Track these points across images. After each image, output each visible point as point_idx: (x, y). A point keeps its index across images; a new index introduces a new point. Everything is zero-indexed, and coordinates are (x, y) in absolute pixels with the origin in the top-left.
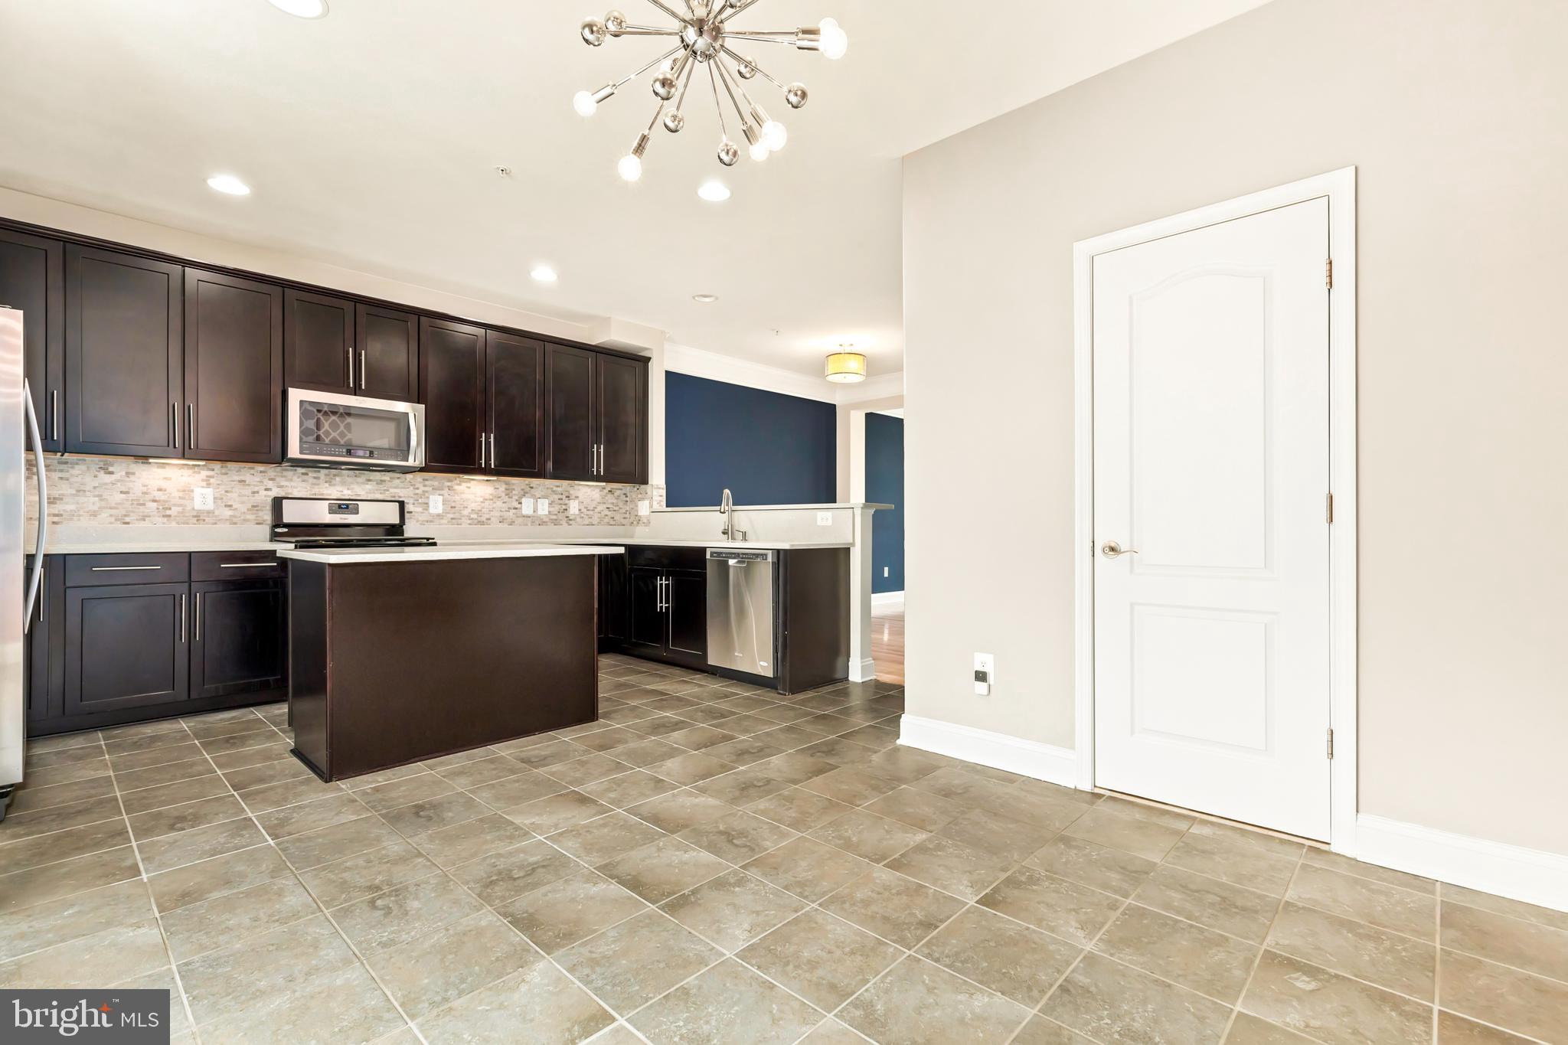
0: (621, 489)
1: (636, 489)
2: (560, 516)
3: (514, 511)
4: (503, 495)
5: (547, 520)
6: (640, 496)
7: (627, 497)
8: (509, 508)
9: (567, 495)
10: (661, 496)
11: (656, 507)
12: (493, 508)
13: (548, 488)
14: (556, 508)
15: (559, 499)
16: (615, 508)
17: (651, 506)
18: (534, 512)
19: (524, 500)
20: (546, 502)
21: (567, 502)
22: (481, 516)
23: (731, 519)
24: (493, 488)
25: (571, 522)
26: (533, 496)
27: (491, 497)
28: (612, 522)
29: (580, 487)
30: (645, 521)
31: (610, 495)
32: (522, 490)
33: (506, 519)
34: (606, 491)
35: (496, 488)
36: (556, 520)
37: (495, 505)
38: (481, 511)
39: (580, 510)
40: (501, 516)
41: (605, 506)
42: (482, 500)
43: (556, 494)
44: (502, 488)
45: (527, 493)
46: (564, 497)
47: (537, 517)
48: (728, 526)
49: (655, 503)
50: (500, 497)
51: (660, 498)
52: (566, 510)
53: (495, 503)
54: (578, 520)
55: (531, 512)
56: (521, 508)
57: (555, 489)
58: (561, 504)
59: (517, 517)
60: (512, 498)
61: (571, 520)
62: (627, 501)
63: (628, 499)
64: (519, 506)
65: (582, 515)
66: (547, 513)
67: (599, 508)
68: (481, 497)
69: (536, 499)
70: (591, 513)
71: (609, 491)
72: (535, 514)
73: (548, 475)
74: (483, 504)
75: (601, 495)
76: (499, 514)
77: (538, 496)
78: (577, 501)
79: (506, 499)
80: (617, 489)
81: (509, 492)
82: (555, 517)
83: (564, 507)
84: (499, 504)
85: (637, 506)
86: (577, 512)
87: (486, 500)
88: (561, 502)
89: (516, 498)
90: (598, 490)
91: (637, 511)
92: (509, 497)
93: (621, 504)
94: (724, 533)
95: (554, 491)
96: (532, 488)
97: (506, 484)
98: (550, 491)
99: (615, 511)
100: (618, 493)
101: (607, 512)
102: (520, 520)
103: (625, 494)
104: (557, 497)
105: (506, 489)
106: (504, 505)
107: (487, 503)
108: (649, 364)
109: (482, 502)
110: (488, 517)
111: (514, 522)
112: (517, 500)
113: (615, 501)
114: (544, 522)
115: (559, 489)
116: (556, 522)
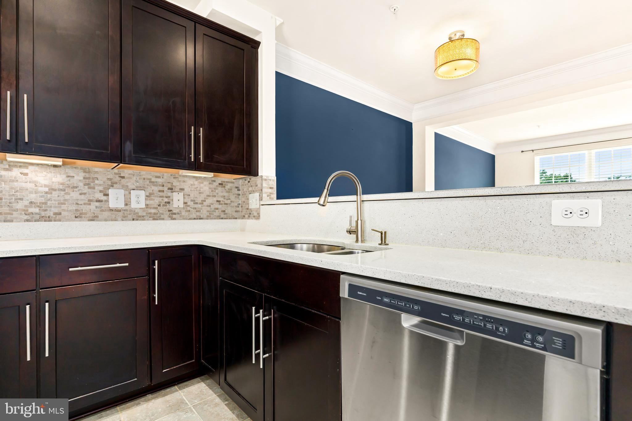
0: (233, 183)
1: (247, 182)
2: (161, 210)
3: (98, 204)
4: (81, 184)
5: (144, 214)
6: (250, 189)
7: (239, 190)
8: (90, 201)
9: (170, 186)
10: (271, 188)
11: (266, 200)
12: (65, 200)
13: (144, 179)
14: (156, 201)
15: (160, 191)
16: (229, 202)
17: (261, 199)
18: (126, 205)
19: (111, 192)
20: (142, 194)
21: (169, 194)
22: (46, 210)
23: (360, 211)
24: (64, 176)
25: (174, 216)
26: (125, 187)
27: (61, 187)
28: (225, 216)
29: (186, 179)
30: (255, 214)
31: (220, 189)
32: (110, 179)
33: (86, 214)
34: (216, 184)
35: (68, 176)
36: (155, 214)
37: (67, 197)
38: (46, 203)
39: (185, 203)
40: (76, 210)
41: (215, 199)
42: (47, 189)
43: (156, 186)
44: (79, 176)
45: (116, 183)
46: (165, 189)
47: (131, 211)
48: (357, 222)
49: (264, 196)
50: (76, 187)
51: (270, 190)
52: (169, 203)
53: (66, 194)
54: (183, 213)
55: (121, 205)
56: (107, 201)
57: (153, 179)
58: (161, 197)
59: (102, 211)
60: (94, 188)
61: (175, 214)
62: (239, 195)
63: (240, 192)
64: (104, 198)
65: (189, 208)
66: (144, 206)
67: (209, 201)
68: (46, 186)
69: (128, 190)
70: (200, 206)
71: (220, 184)
72: (127, 207)
73: (127, 159)
74: (49, 196)
75: (210, 188)
76: (74, 207)
77: (131, 186)
78: (181, 194)
79: (86, 190)
80: (227, 182)
81: (89, 182)
82: (153, 211)
83: (166, 200)
84: (75, 195)
85: (248, 199)
86: (182, 205)
87: (55, 190)
88: (161, 194)
89: (101, 188)
90: (206, 183)
91: (248, 204)
92: (89, 188)
93: (233, 198)
94: (350, 232)
95: (153, 182)
96: (123, 177)
97: (85, 172)
98: (148, 182)
99: (227, 204)
100: (229, 186)
101: (217, 206)
102: (106, 214)
103: (237, 187)
104: (156, 189)
105: (84, 178)
106: (83, 197)
107: (55, 194)
108: (259, 50)
109: (46, 193)
110: (56, 210)
111: (97, 217)
112: (101, 192)
113: (226, 194)
114: (140, 216)
115: (159, 180)
116: (156, 217)
